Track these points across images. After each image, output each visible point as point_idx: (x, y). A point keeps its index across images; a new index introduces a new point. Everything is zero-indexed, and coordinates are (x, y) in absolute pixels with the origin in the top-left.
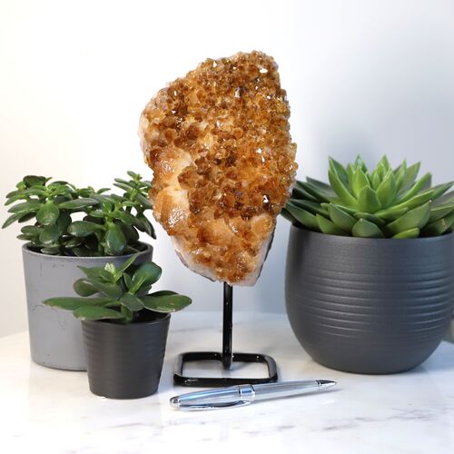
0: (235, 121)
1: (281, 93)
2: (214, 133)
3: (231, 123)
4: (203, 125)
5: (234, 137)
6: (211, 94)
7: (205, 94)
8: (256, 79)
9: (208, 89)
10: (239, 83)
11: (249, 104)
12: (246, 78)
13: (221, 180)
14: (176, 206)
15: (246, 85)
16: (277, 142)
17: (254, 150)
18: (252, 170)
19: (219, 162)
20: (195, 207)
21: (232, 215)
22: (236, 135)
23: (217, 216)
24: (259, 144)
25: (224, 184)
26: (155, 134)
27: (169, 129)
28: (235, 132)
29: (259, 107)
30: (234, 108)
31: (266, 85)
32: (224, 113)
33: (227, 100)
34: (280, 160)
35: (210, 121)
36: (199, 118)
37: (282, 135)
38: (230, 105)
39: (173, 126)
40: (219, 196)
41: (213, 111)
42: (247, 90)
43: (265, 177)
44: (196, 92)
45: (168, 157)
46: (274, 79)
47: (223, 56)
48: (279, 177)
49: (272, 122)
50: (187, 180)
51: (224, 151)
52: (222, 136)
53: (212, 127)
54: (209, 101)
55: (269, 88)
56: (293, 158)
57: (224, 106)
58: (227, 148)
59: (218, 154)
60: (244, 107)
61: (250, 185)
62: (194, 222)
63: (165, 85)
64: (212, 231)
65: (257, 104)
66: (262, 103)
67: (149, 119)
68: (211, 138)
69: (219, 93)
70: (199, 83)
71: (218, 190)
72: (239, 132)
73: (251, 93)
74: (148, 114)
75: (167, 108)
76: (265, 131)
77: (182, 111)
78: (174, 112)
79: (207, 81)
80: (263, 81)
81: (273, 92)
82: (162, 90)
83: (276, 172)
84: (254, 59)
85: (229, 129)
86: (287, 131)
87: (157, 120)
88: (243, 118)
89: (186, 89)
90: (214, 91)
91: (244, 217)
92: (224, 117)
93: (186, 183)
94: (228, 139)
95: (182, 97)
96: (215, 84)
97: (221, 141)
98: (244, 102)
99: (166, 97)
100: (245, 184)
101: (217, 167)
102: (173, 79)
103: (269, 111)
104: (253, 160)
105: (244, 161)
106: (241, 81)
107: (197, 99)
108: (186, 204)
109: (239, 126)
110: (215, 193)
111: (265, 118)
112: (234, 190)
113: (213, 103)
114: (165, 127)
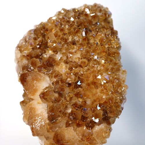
0: (81, 54)
1: (114, 33)
2: (66, 62)
3: (78, 55)
4: (58, 57)
5: (81, 66)
6: (64, 34)
7: (60, 33)
8: (96, 23)
9: (62, 30)
10: (85, 26)
11: (92, 41)
12: (90, 22)
13: (71, 99)
14: (38, 115)
15: (90, 28)
16: (112, 69)
17: (96, 77)
18: (94, 91)
19: (70, 85)
20: (52, 118)
21: (79, 125)
22: (82, 65)
23: (68, 125)
24: (99, 71)
25: (73, 101)
26: (25, 62)
27: (34, 59)
28: (82, 63)
29: (99, 43)
30: (81, 44)
31: (103, 27)
32: (73, 48)
33: (76, 38)
34: (115, 84)
35: (63, 54)
36: (55, 51)
37: (116, 64)
38: (78, 42)
39: (37, 57)
40: (69, 111)
41: (66, 46)
42: (90, 31)
43: (104, 97)
44: (54, 32)
45: (33, 80)
46: (109, 23)
47: (73, 7)
48: (114, 96)
49: (109, 55)
50: (46, 97)
51: (73, 77)
52: (72, 65)
53: (65, 58)
54: (62, 39)
55: (106, 29)
56: (124, 81)
57: (74, 43)
58: (76, 74)
59: (69, 79)
60: (88, 43)
61: (93, 103)
62: (51, 128)
63: (33, 28)
64: (64, 136)
65: (98, 41)
66: (101, 40)
67: (21, 51)
68: (64, 66)
69: (70, 33)
70: (56, 26)
71: (69, 106)
72: (85, 63)
73: (93, 33)
74: (20, 48)
75: (33, 43)
76: (103, 61)
77: (44, 46)
78: (38, 46)
79: (61, 24)
80: (101, 24)
81: (109, 32)
82: (30, 31)
83: (112, 93)
84: (95, 9)
85: (77, 60)
86: (119, 60)
87: (26, 52)
88: (88, 52)
89: (47, 30)
90: (66, 31)
91: (88, 127)
92: (74, 51)
93: (46, 99)
94: (76, 67)
95: (44, 36)
96: (67, 26)
97: (71, 69)
98: (88, 40)
99: (33, 36)
100: (89, 102)
101: (68, 88)
102: (38, 23)
103: (107, 46)
104: (95, 84)
105: (89, 85)
106: (86, 24)
107: (54, 37)
108: (46, 115)
109: (84, 58)
110: (66, 107)
111: (104, 52)
112: (81, 106)
113: (66, 40)
114: (32, 57)
